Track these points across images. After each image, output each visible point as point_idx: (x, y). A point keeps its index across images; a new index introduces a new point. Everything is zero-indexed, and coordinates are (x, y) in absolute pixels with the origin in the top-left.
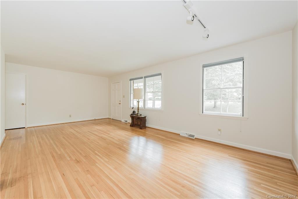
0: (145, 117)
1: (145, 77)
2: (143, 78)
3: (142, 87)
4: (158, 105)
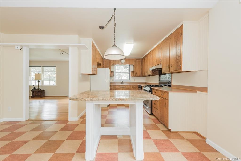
0: (44, 90)
1: (43, 67)
2: (42, 67)
3: (41, 72)
4: (53, 83)
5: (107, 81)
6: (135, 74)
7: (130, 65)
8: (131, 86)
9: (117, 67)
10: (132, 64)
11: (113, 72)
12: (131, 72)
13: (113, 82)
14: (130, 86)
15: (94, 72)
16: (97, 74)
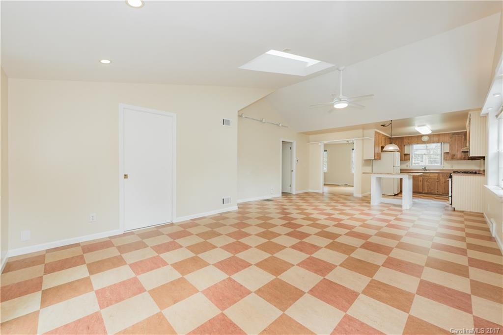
5: (394, 166)
6: (450, 155)
7: (442, 143)
8: (441, 174)
9: (416, 147)
10: (446, 142)
11: (409, 154)
12: (445, 153)
13: (408, 168)
14: (437, 174)
15: (376, 158)
16: (380, 159)
